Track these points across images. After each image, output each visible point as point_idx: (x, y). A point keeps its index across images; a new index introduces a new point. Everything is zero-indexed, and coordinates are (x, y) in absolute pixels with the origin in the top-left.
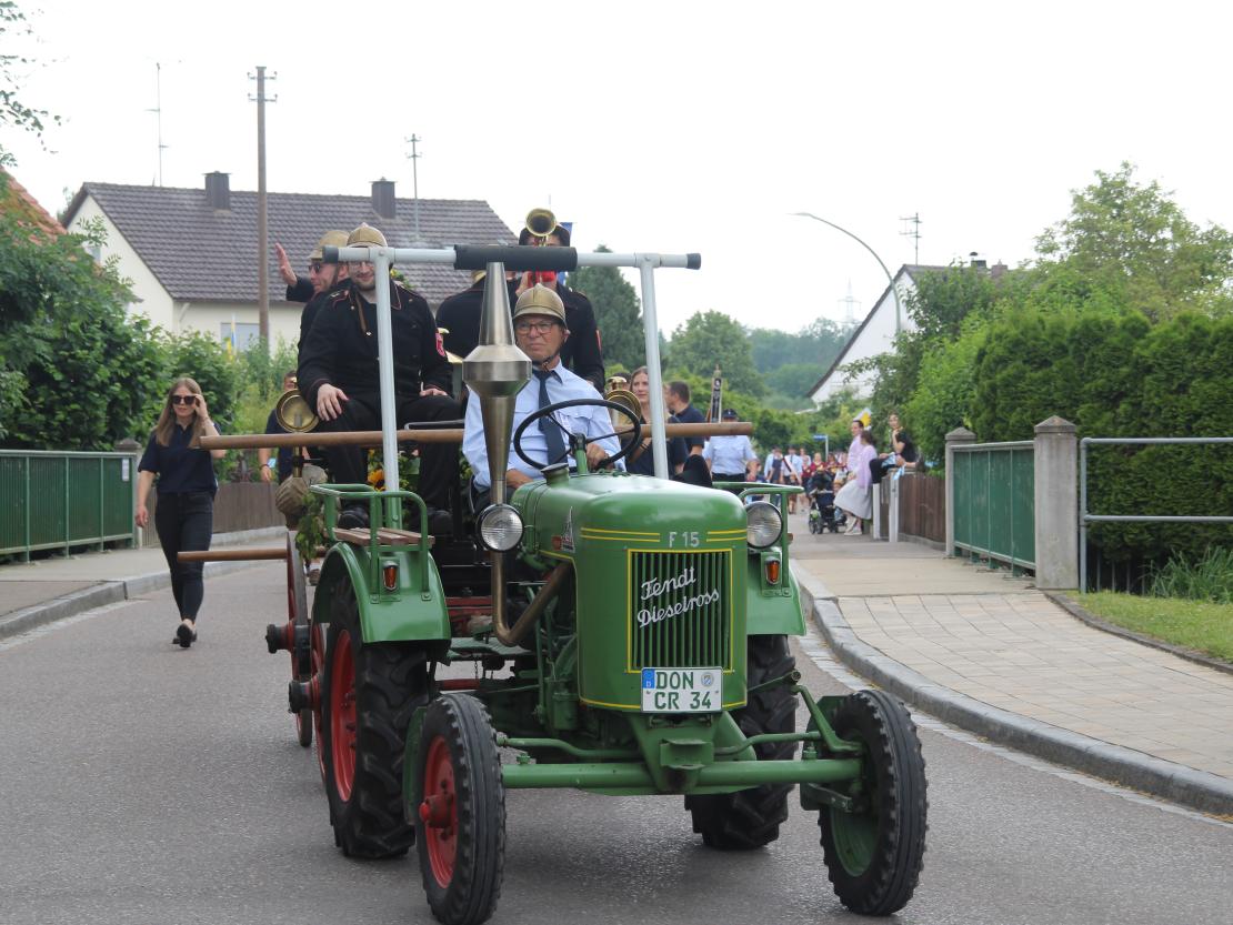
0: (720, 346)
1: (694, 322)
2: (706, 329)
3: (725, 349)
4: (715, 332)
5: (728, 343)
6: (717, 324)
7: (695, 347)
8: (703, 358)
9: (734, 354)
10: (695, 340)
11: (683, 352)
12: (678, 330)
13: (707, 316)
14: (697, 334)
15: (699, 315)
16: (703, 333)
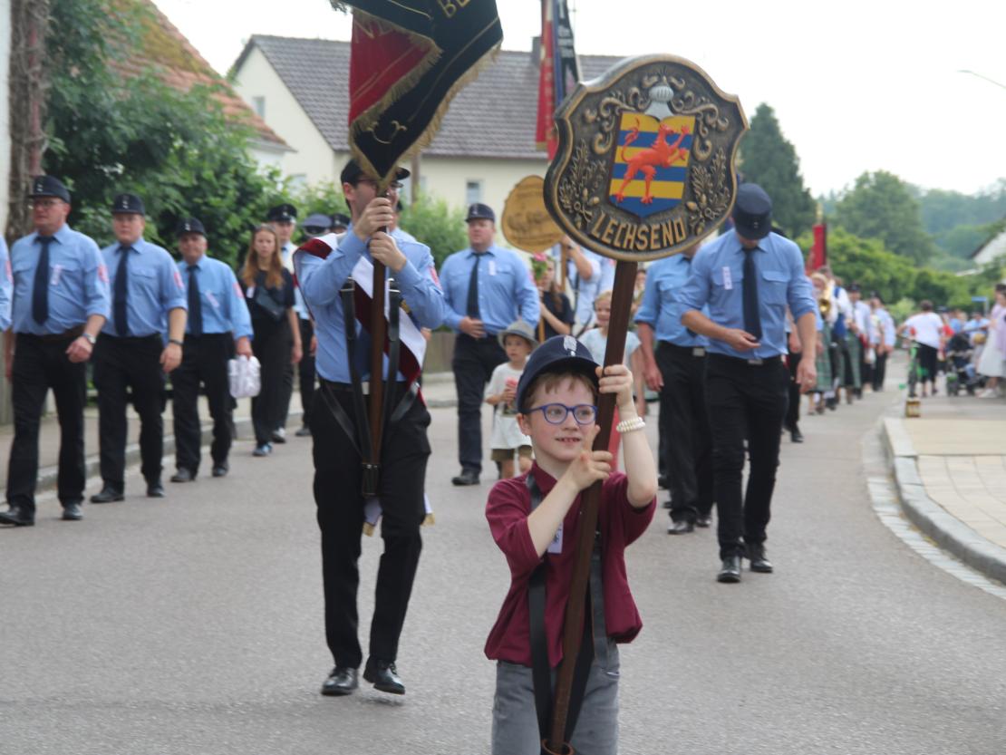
0: (888, 206)
1: (862, 180)
2: (874, 188)
3: (894, 209)
4: (884, 192)
5: (896, 202)
6: (886, 184)
7: (861, 206)
8: (870, 218)
9: (902, 214)
10: (862, 200)
12: (845, 188)
13: (878, 175)
14: (865, 194)
15: (866, 174)
16: (871, 192)
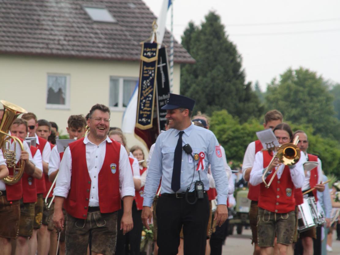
0: (307, 98)
1: (287, 77)
2: (296, 83)
3: (311, 101)
4: (304, 86)
5: (314, 95)
6: (305, 80)
7: (286, 98)
8: (293, 107)
9: (318, 105)
10: (286, 92)
11: (276, 101)
13: (299, 72)
14: (289, 88)
15: (290, 71)
16: (293, 86)
